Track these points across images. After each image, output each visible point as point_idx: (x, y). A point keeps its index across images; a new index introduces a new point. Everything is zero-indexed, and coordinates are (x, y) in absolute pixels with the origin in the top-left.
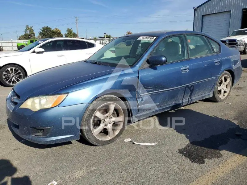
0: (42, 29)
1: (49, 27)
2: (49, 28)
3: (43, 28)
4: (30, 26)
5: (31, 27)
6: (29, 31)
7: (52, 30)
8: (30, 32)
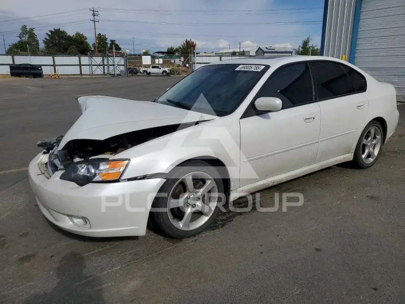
0: (50, 34)
1: (62, 30)
2: (63, 33)
3: (51, 31)
4: (28, 27)
5: (32, 29)
6: (27, 36)
7: (68, 35)
8: (29, 37)
